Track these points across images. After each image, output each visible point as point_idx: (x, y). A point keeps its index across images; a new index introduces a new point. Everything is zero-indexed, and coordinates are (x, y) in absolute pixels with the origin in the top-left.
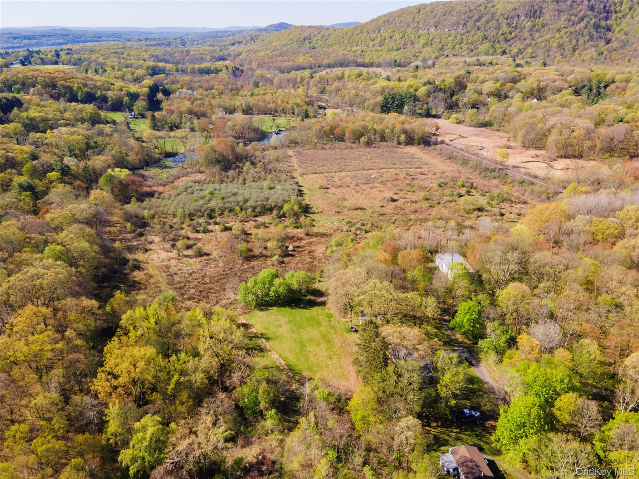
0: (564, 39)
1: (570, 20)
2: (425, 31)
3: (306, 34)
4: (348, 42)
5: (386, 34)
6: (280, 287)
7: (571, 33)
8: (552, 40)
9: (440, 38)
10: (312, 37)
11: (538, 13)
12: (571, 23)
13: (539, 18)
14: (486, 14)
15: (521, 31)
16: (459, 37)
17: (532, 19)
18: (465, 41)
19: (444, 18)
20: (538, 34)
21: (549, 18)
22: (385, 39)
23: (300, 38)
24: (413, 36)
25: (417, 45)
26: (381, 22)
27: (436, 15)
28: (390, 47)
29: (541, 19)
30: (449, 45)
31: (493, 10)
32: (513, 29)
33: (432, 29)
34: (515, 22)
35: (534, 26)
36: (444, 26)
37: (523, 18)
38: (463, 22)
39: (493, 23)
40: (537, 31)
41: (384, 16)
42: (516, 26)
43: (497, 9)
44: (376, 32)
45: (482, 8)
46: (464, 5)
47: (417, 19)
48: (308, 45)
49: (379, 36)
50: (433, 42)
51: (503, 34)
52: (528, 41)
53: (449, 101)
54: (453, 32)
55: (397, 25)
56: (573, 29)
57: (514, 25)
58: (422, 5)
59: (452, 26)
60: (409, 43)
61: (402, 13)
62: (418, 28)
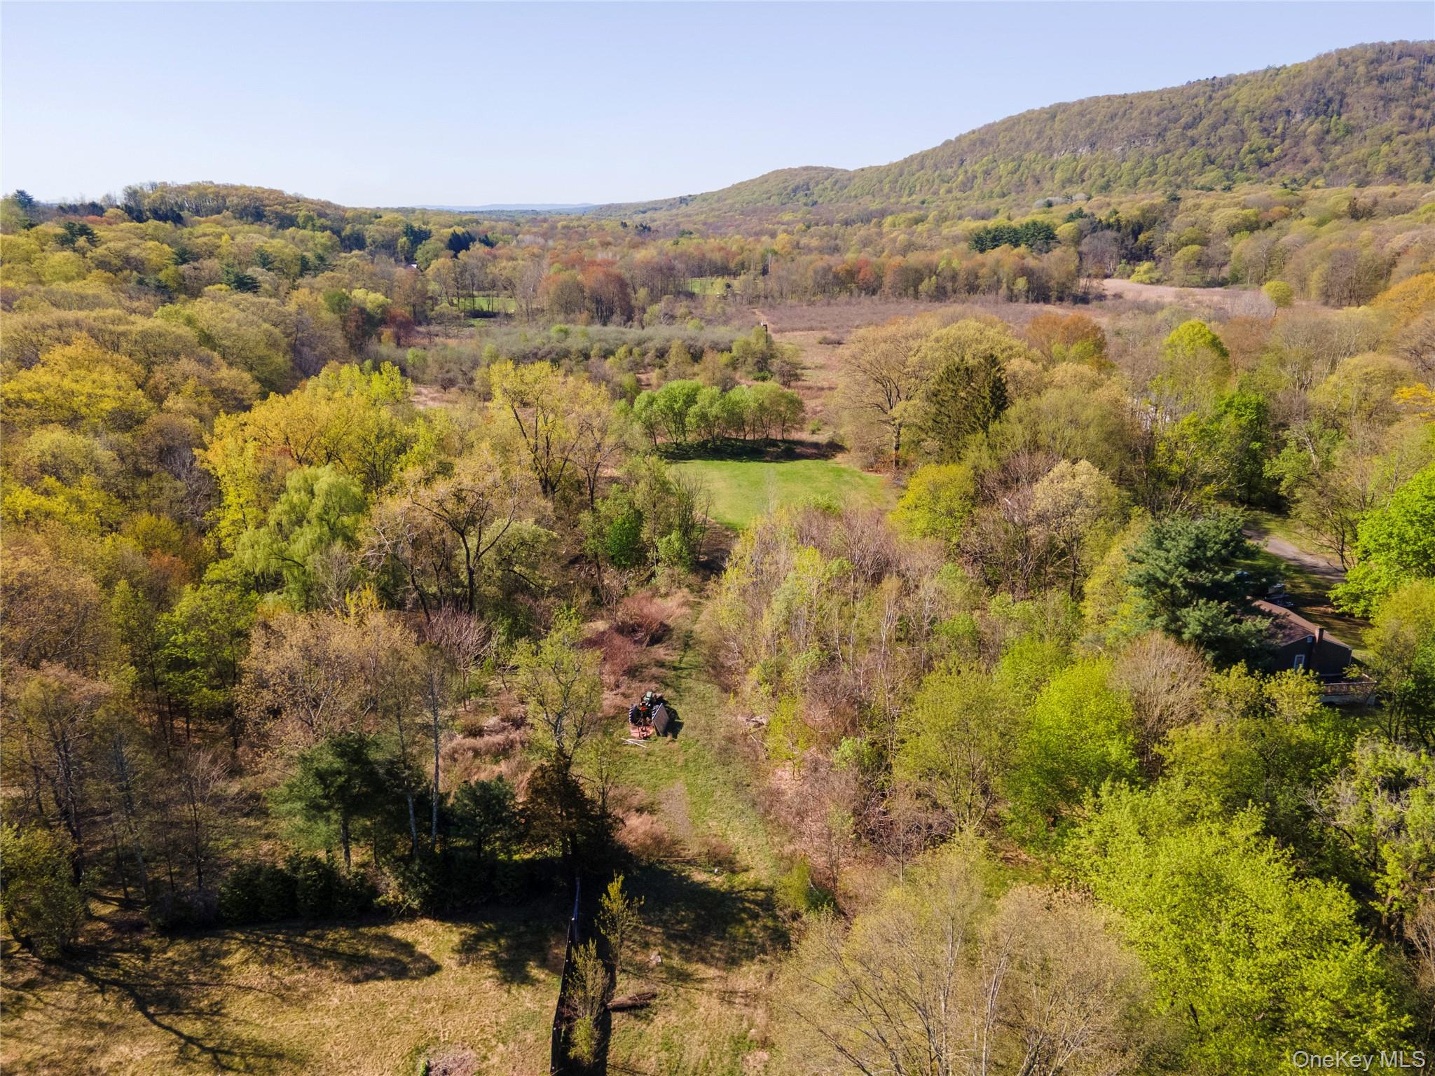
0: (1401, 155)
1: (1412, 118)
2: (1067, 155)
3: (799, 180)
4: (892, 189)
5: (976, 167)
6: (711, 404)
7: (1418, 144)
8: (1374, 158)
9: (1102, 167)
10: (812, 185)
11: (1335, 106)
12: (1415, 123)
13: (1339, 115)
14: (1210, 112)
15: (1297, 144)
16: (1146, 162)
17: (1322, 117)
18: (1161, 169)
19: (1110, 125)
20: (1338, 148)
21: (1362, 113)
22: (976, 177)
23: (785, 188)
24: (1038, 168)
25: (1047, 185)
26: (964, 145)
27: (1092, 121)
28: (986, 190)
29: (1344, 118)
30: (1123, 179)
31: (1225, 104)
32: (1278, 141)
33: (1084, 151)
34: (1280, 127)
35: (1328, 132)
36: (1111, 142)
37: (1299, 116)
38: (1155, 132)
39: (1228, 130)
40: (1335, 142)
41: (974, 132)
42: (1283, 134)
43: (1237, 101)
44: (955, 166)
45: (1201, 101)
46: (1157, 96)
47: (1049, 132)
48: (803, 200)
49: (961, 171)
50: (1086, 174)
51: (1252, 152)
52: (1314, 164)
53: (1130, 242)
54: (1133, 155)
55: (1002, 146)
56: (1421, 135)
57: (1279, 131)
58: (1059, 105)
59: (1130, 140)
60: (1030, 181)
61: (1011, 124)
62: (1050, 150)
